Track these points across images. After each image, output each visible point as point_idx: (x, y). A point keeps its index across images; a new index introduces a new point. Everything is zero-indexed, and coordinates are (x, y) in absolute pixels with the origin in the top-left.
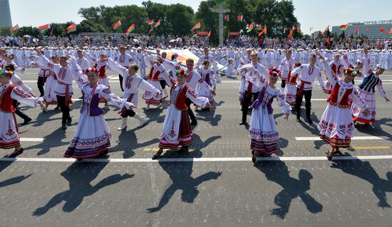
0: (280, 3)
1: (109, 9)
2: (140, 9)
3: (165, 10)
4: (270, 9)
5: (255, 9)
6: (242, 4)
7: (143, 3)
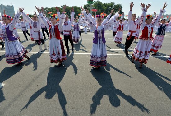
0: (116, 5)
1: (49, 9)
2: (60, 8)
3: (70, 9)
4: (112, 8)
5: (106, 8)
6: (101, 5)
7: (62, 6)
